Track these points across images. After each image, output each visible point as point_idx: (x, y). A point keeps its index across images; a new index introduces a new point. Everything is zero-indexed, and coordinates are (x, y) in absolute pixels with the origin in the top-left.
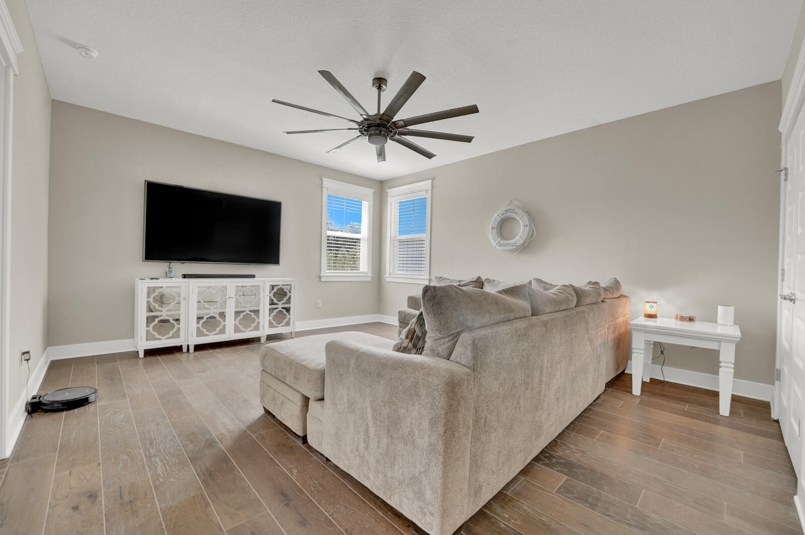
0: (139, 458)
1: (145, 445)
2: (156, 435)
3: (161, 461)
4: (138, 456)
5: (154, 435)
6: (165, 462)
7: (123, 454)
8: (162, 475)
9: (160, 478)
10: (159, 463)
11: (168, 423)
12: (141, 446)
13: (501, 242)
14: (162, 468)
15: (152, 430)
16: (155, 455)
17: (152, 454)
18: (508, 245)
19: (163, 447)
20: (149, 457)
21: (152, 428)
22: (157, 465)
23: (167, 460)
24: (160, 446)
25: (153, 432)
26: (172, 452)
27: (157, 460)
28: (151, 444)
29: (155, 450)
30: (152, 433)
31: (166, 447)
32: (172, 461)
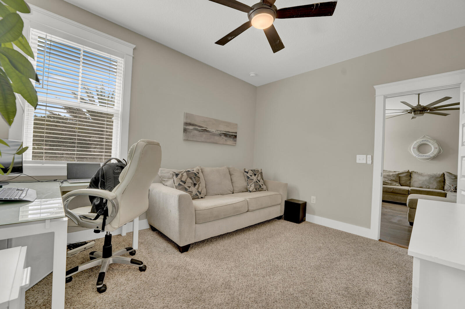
13: (419, 155)
18: (424, 156)
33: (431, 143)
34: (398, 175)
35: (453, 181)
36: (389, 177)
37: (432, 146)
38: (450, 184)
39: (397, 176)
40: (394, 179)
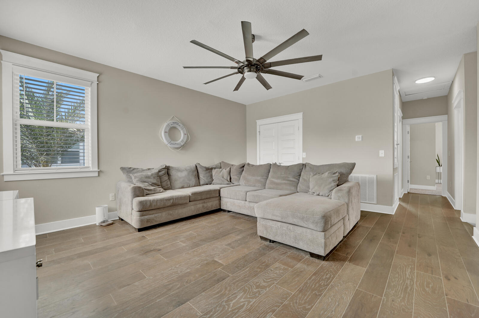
0: (418, 283)
1: (411, 289)
2: (400, 292)
3: (406, 275)
4: (418, 285)
5: (401, 293)
6: (404, 272)
7: (429, 292)
8: (409, 268)
9: (411, 267)
10: (407, 274)
11: (384, 296)
12: (414, 290)
13: (171, 142)
14: (407, 271)
15: (401, 298)
16: (408, 279)
17: (409, 280)
18: (176, 144)
19: (401, 281)
20: (412, 280)
21: (399, 300)
22: (410, 273)
23: (402, 273)
24: (401, 283)
25: (400, 297)
26: (397, 275)
27: (408, 276)
28: (407, 288)
29: (406, 282)
30: (402, 296)
31: (399, 279)
32: (400, 271)
33: (181, 128)
34: (158, 174)
35: (205, 173)
36: (149, 180)
37: (182, 132)
38: (204, 177)
39: (157, 177)
40: (155, 181)
